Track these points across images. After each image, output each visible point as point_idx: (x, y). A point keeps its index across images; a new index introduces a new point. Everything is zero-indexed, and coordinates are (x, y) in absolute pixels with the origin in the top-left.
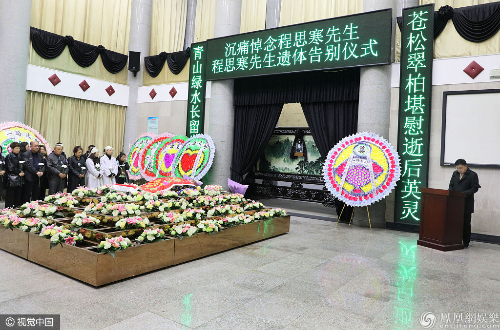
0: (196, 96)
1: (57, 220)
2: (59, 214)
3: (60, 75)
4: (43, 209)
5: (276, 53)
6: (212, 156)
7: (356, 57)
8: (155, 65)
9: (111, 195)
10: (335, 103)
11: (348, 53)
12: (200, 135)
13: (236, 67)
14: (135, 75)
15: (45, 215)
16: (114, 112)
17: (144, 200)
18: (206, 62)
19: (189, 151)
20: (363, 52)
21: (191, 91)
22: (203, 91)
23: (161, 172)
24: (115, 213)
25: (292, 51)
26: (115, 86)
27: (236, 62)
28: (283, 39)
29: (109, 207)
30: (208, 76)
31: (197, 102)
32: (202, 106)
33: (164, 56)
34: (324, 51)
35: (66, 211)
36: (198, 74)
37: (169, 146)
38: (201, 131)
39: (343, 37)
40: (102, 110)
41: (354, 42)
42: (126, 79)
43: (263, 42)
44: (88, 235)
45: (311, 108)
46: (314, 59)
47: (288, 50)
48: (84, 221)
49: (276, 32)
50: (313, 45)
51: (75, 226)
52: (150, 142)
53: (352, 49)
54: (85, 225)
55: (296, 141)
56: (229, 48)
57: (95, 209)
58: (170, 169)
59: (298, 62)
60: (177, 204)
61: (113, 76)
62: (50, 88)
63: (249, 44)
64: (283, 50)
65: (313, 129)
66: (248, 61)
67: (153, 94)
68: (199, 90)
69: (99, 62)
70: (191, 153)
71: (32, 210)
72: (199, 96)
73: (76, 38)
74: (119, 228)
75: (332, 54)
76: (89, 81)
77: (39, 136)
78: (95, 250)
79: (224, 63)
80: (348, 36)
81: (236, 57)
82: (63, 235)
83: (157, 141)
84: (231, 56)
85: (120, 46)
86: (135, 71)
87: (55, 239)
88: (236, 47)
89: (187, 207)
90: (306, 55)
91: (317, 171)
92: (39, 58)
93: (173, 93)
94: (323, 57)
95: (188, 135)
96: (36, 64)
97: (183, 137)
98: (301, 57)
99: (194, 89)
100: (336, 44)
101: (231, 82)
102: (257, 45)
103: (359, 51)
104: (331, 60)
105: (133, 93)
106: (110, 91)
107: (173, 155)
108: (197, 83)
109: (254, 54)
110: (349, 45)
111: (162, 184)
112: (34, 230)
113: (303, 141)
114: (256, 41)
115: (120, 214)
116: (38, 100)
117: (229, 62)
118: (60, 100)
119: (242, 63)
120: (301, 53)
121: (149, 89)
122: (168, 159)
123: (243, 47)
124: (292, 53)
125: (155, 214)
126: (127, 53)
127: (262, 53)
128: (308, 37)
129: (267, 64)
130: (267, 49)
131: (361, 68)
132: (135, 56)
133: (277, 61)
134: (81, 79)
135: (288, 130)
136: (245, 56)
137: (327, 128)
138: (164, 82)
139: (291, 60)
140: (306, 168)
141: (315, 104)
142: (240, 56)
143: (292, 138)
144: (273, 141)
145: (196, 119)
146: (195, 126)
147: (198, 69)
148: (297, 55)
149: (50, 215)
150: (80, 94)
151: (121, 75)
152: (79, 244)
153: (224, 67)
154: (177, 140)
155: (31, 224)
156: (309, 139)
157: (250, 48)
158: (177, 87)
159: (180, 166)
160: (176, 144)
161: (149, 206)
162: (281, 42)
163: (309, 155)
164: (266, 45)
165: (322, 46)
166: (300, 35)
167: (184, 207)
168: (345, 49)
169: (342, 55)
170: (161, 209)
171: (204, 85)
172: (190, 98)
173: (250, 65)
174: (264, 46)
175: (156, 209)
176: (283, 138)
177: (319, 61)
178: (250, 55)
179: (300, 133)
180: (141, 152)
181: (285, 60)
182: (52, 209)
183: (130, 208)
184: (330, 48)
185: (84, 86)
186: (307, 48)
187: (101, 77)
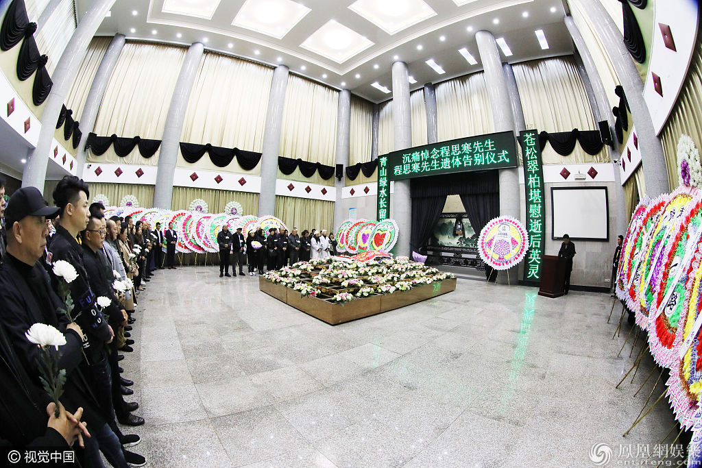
0: (383, 192)
1: (302, 280)
2: (303, 276)
3: (294, 184)
4: (293, 272)
5: (440, 159)
6: (397, 235)
7: (495, 162)
8: (353, 172)
9: (336, 264)
10: (484, 195)
11: (490, 160)
12: (388, 220)
13: (412, 170)
14: (340, 180)
15: (294, 276)
16: (326, 205)
17: (357, 267)
18: (390, 168)
19: (379, 232)
20: (499, 159)
21: (379, 188)
22: (388, 188)
23: (359, 247)
24: (340, 276)
25: (451, 158)
26: (327, 188)
27: (411, 167)
28: (444, 150)
29: (335, 272)
30: (391, 177)
31: (384, 196)
32: (388, 199)
33: (359, 165)
34: (473, 157)
35: (306, 274)
36: (384, 176)
37: (364, 228)
38: (388, 217)
39: (485, 148)
40: (319, 205)
41: (493, 152)
42: (334, 183)
43: (429, 152)
44: (323, 290)
45: (467, 198)
46: (467, 163)
47: (448, 157)
48: (321, 281)
49: (439, 145)
50: (465, 154)
51: (315, 284)
52: (351, 226)
53: (492, 156)
54: (322, 284)
55: (457, 223)
56: (406, 158)
57: (326, 273)
58: (366, 244)
59: (456, 166)
60: (380, 271)
61: (326, 182)
62: (288, 193)
63: (420, 154)
64: (444, 158)
65: (470, 213)
66: (420, 166)
67: (352, 192)
68: (385, 187)
69: (317, 173)
70: (381, 233)
71: (287, 272)
72: (386, 192)
73: (304, 159)
74: (344, 287)
75: (479, 160)
76: (311, 186)
77: (283, 224)
78: (330, 301)
79: (403, 168)
80: (488, 148)
81: (411, 164)
82: (309, 290)
83: (356, 225)
84: (407, 163)
85: (329, 162)
86: (340, 177)
87: (304, 292)
88: (411, 157)
89: (387, 273)
90: (461, 161)
91: (472, 245)
92: (282, 174)
93: (367, 190)
94: (473, 162)
95: (378, 220)
96: (281, 178)
97: (374, 220)
98: (457, 162)
99: (382, 187)
100: (481, 153)
101: (408, 181)
102: (425, 155)
103: (497, 159)
104: (479, 164)
105: (339, 192)
106: (324, 192)
107: (368, 235)
108: (384, 182)
109: (424, 161)
110: (490, 154)
111: (367, 256)
112: (289, 285)
113: (461, 222)
114: (424, 152)
115: (343, 277)
116: (282, 201)
117: (406, 167)
118: (294, 200)
119: (416, 168)
120: (457, 160)
121: (350, 188)
122: (365, 238)
123: (416, 156)
124: (451, 160)
125: (365, 277)
126: (334, 166)
127: (430, 160)
128: (461, 148)
129: (434, 168)
130: (433, 157)
131: (499, 171)
132: (340, 167)
133: (440, 165)
134: (306, 185)
135: (450, 215)
136: (417, 162)
137: (479, 213)
138: (360, 183)
139: (451, 165)
140: (464, 243)
141: (469, 195)
142: (414, 163)
143: (454, 221)
144: (440, 222)
145: (384, 208)
146: (383, 213)
147: (384, 172)
148: (455, 161)
149: (298, 276)
150: (306, 195)
151: (331, 180)
152: (319, 296)
153: (403, 170)
154: (370, 224)
155: (288, 281)
156: (466, 221)
157: (421, 157)
158: (369, 186)
159: (374, 243)
160: (370, 226)
161: (362, 272)
162: (442, 153)
163: (466, 232)
164: (432, 154)
165: (472, 154)
166: (455, 148)
167: (384, 273)
168: (487, 156)
169: (486, 161)
170: (370, 273)
171: (388, 183)
172: (379, 193)
173: (421, 169)
174: (430, 155)
175: (366, 274)
176: (447, 221)
177: (470, 164)
178: (421, 162)
179: (459, 217)
180: (345, 233)
181: (446, 164)
182: (298, 272)
183: (350, 273)
184: (477, 156)
185: (308, 190)
186: (461, 156)
187: (318, 183)
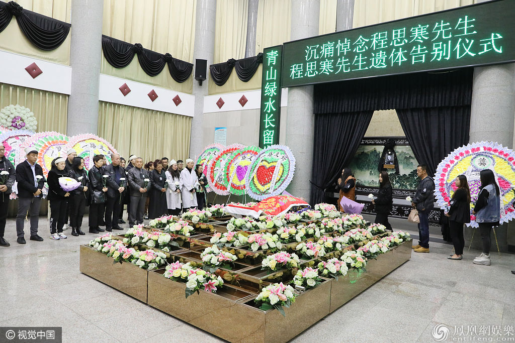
0: (270, 104)
3: (130, 84)
5: (368, 54)
6: (293, 168)
7: (473, 55)
8: (221, 74)
10: (440, 109)
11: (462, 51)
12: (275, 146)
13: (319, 71)
14: (201, 84)
16: (181, 123)
18: (282, 66)
19: (265, 163)
20: (482, 49)
21: (264, 99)
22: (278, 98)
23: (233, 186)
25: (388, 51)
26: (182, 96)
27: (319, 67)
28: (377, 39)
30: (284, 81)
31: (272, 111)
32: (277, 115)
33: (231, 63)
34: (430, 48)
36: (273, 81)
37: (240, 158)
38: (276, 141)
39: (455, 32)
40: (169, 120)
41: (470, 37)
42: (191, 89)
43: (351, 44)
45: (409, 115)
46: (416, 59)
47: (383, 50)
50: (416, 44)
52: (218, 154)
53: (467, 45)
56: (311, 51)
58: (243, 182)
59: (396, 64)
61: (179, 85)
62: (120, 98)
63: (335, 45)
64: (377, 51)
65: (410, 138)
66: (334, 64)
67: (220, 103)
68: (273, 98)
69: (166, 70)
70: (268, 166)
72: (274, 105)
73: (145, 46)
75: (440, 53)
76: (158, 91)
77: (112, 148)
79: (305, 68)
80: (462, 31)
81: (318, 61)
83: (226, 152)
84: (313, 60)
85: (185, 54)
86: (201, 80)
88: (319, 50)
90: (406, 55)
91: (411, 185)
92: (110, 67)
93: (243, 101)
94: (429, 56)
95: (261, 145)
96: (107, 73)
97: (255, 147)
98: (401, 57)
99: (268, 97)
100: (446, 41)
101: (311, 88)
102: (344, 46)
103: (476, 48)
104: (439, 60)
105: (199, 103)
106: (177, 101)
107: (246, 167)
108: (271, 90)
109: (341, 57)
110: (463, 41)
114: (343, 41)
116: (110, 110)
117: (311, 67)
118: (130, 110)
119: (327, 67)
120: (400, 53)
121: (216, 98)
122: (241, 172)
123: (327, 49)
124: (388, 53)
126: (192, 61)
127: (351, 55)
128: (409, 35)
129: (357, 67)
130: (357, 50)
131: (476, 70)
132: (201, 64)
133: (369, 63)
134: (149, 89)
135: (375, 140)
136: (330, 59)
137: (429, 138)
138: (232, 91)
139: (388, 62)
140: (397, 182)
141: (413, 110)
142: (323, 59)
144: (359, 151)
145: (270, 128)
146: (269, 136)
147: (272, 75)
148: (395, 56)
150: (148, 104)
151: (186, 84)
153: (305, 71)
154: (249, 152)
156: (403, 150)
157: (336, 50)
158: (248, 95)
159: (256, 180)
160: (249, 155)
162: (375, 41)
163: (401, 167)
164: (356, 46)
165: (428, 44)
166: (398, 34)
168: (458, 46)
169: (454, 54)
171: (279, 92)
172: (263, 106)
173: (336, 69)
174: (352, 47)
177: (423, 61)
178: (335, 58)
179: (390, 143)
180: (210, 164)
181: (379, 62)
184: (437, 46)
185: (153, 96)
186: (408, 47)
187: (168, 87)
